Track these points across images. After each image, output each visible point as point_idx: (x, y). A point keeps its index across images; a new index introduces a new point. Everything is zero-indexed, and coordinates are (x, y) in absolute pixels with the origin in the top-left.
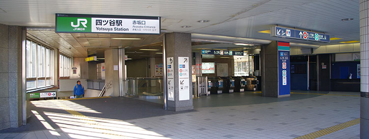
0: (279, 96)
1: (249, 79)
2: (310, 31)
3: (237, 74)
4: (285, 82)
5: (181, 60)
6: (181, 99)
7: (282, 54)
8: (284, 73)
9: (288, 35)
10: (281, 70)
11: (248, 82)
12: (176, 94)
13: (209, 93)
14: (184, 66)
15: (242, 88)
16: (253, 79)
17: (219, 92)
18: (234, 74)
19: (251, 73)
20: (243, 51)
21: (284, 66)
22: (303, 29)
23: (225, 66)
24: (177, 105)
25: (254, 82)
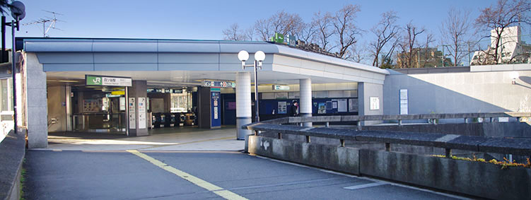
0: (212, 128)
1: (187, 115)
2: (228, 81)
3: (173, 110)
4: (216, 117)
5: (140, 100)
6: (140, 128)
7: (214, 94)
8: (216, 109)
9: (213, 85)
10: (213, 106)
11: (187, 117)
12: (137, 124)
13: (153, 126)
14: (142, 104)
15: (182, 123)
16: (191, 115)
17: (161, 126)
18: (170, 110)
19: (190, 109)
20: (182, 89)
21: (216, 103)
22: (223, 81)
23: (160, 101)
24: (138, 132)
25: (192, 118)
